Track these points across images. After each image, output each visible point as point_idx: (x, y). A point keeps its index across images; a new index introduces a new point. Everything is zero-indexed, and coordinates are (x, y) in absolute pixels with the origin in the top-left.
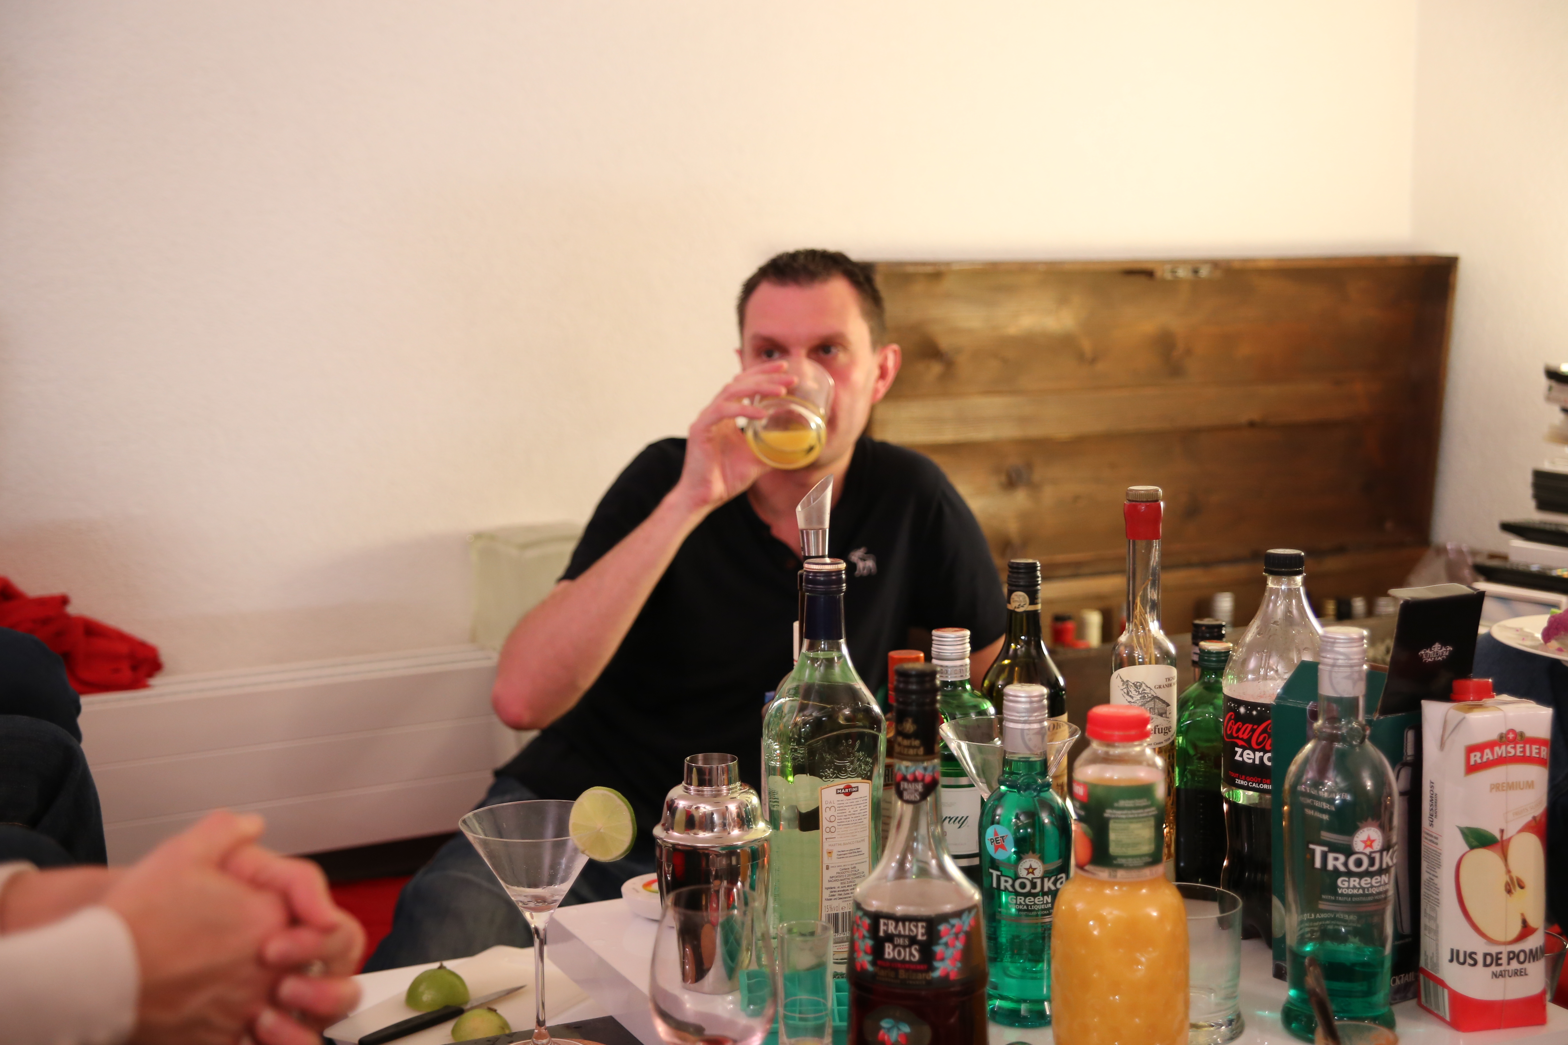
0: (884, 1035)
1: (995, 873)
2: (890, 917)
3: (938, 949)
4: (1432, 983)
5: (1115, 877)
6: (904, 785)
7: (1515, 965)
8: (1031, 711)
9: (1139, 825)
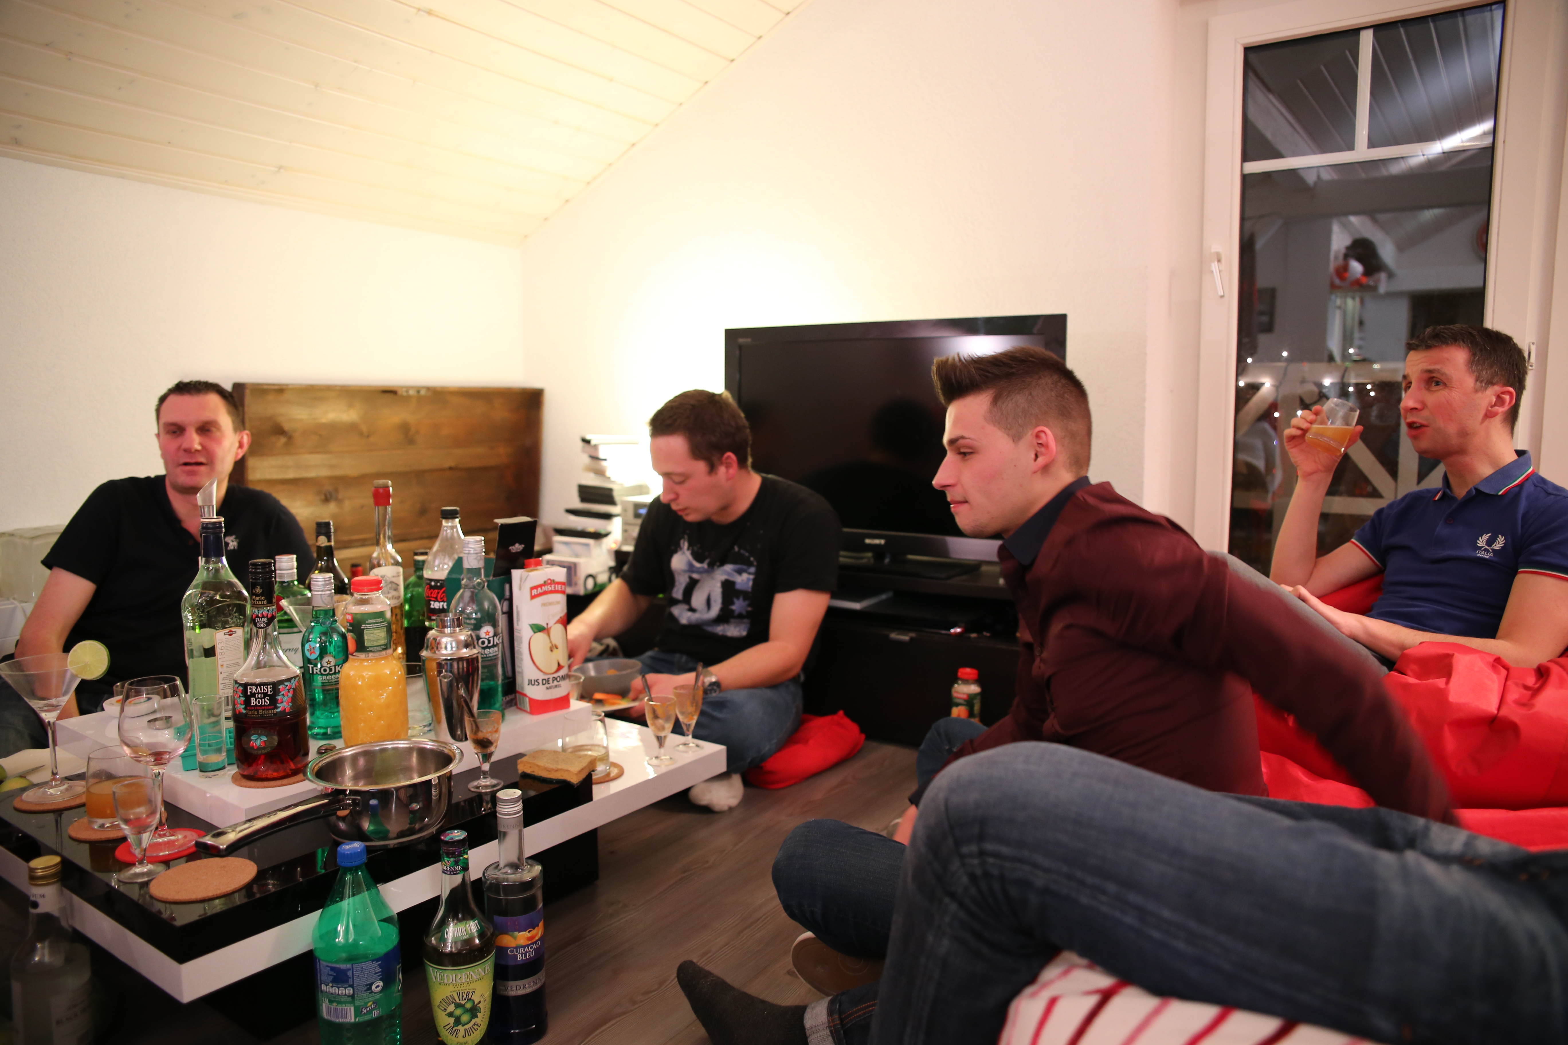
0: (253, 743)
1: (311, 666)
2: (252, 684)
3: (279, 698)
4: (521, 696)
5: (369, 656)
6: (257, 619)
7: (556, 683)
8: (325, 585)
9: (379, 631)
